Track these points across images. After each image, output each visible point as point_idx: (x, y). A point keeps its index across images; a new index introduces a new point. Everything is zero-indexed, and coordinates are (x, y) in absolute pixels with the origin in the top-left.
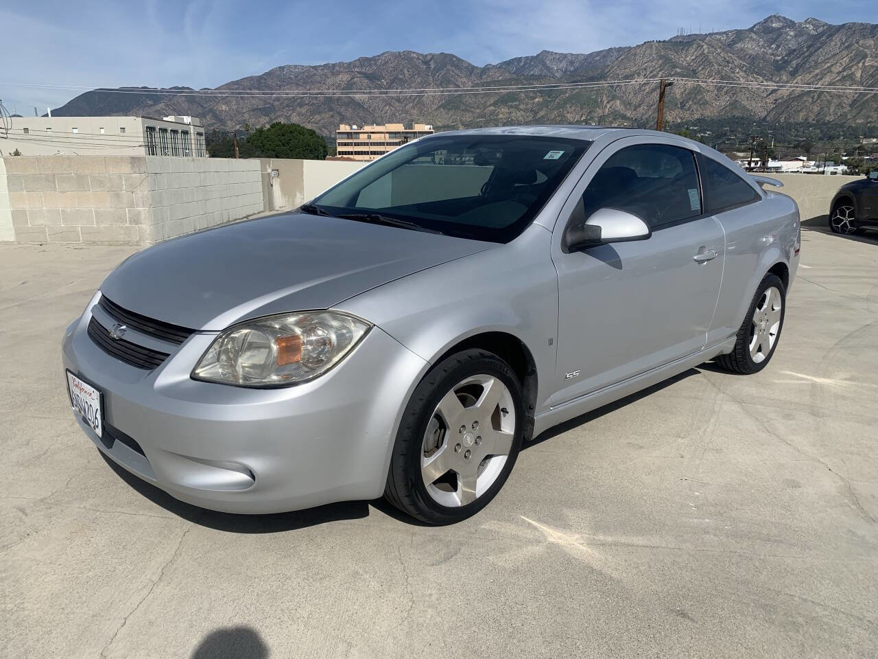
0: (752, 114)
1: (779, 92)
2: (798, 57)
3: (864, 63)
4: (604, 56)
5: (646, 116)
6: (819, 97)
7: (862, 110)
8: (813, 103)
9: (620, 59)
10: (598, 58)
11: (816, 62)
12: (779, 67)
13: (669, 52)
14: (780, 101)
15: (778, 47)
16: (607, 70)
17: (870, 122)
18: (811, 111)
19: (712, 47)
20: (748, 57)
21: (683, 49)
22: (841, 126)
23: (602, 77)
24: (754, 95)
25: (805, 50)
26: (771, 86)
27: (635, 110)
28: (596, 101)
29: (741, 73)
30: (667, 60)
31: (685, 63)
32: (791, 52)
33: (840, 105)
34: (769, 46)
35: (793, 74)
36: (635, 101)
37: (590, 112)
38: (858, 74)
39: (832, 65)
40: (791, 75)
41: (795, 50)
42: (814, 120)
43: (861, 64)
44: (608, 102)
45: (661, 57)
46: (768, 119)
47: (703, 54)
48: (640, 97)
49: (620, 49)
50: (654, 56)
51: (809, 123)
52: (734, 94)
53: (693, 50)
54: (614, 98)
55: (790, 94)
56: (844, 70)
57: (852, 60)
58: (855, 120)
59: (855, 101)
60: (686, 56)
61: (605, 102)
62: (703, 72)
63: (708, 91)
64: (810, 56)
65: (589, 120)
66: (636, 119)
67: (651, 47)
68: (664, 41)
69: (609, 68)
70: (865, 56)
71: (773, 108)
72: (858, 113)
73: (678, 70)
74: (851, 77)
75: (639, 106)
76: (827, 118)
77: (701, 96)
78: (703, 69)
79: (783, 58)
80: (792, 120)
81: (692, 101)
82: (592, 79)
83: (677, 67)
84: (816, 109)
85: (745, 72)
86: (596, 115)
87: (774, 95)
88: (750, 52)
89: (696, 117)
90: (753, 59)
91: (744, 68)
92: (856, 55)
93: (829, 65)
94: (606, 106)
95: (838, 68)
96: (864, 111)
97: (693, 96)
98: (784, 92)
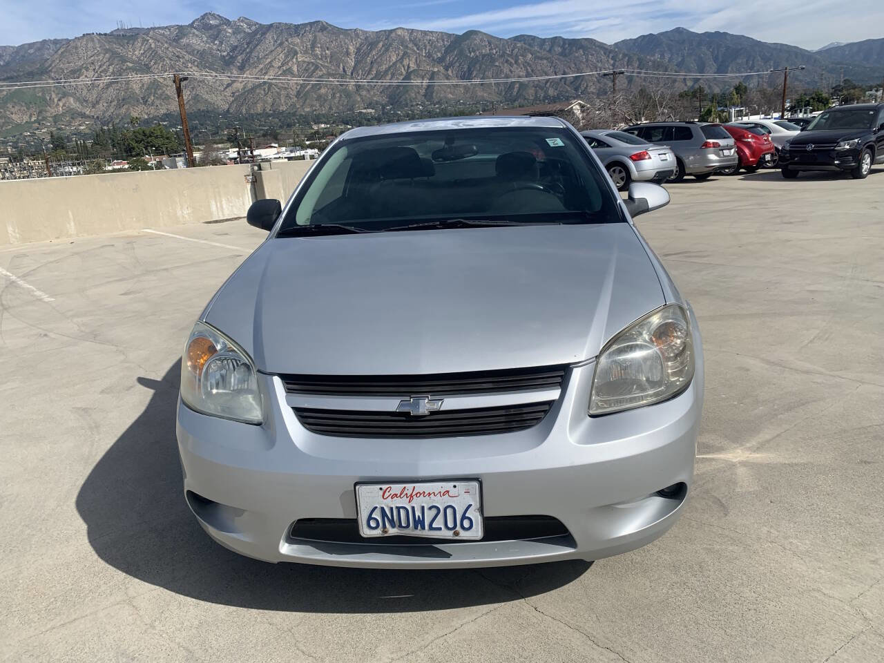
0: (216, 107)
1: (235, 85)
2: (242, 53)
3: (297, 59)
4: (39, 49)
5: (107, 114)
6: (269, 89)
7: (306, 100)
8: (266, 95)
9: (60, 52)
10: (32, 51)
11: (258, 58)
12: (227, 63)
13: (114, 46)
14: (237, 94)
15: (221, 43)
16: (47, 65)
17: (315, 110)
18: (266, 102)
19: (159, 42)
20: (196, 52)
21: (127, 43)
22: (294, 114)
23: (43, 72)
24: (212, 90)
25: (246, 46)
26: (225, 79)
27: (93, 107)
28: (45, 100)
29: (194, 68)
30: (114, 55)
31: (134, 57)
32: (234, 48)
33: (288, 96)
34: (213, 42)
35: (242, 69)
36: (93, 97)
37: (40, 112)
38: (295, 68)
39: (272, 61)
40: (241, 70)
41: (237, 47)
42: (270, 110)
43: (294, 60)
44: (59, 100)
45: (107, 51)
46: (231, 111)
47: (150, 48)
48: (95, 93)
49: (56, 42)
50: (98, 49)
51: (267, 113)
52: (193, 88)
53: (140, 44)
54: (65, 95)
55: (244, 88)
56: (283, 65)
57: (286, 57)
58: (303, 109)
59: (298, 93)
60: (134, 51)
61: (56, 100)
62: (156, 66)
63: (167, 86)
64: (251, 52)
65: (42, 120)
66: (98, 117)
67: (93, 41)
68: (105, 34)
69: (49, 62)
70: (296, 53)
71: (233, 102)
72: (304, 103)
73: (130, 65)
74: (289, 72)
75: (98, 102)
76: (281, 108)
77: (160, 91)
78: (155, 63)
79: (228, 54)
80: (252, 112)
81: (154, 96)
82: (31, 75)
83: (127, 62)
84: (270, 101)
85: (197, 66)
86: (49, 114)
87: (230, 88)
88: (197, 47)
89: (163, 111)
90: (202, 54)
91: (196, 63)
92: (288, 52)
93: (269, 60)
94: (58, 105)
95: (277, 64)
96: (308, 101)
97: (153, 91)
98: (238, 86)
